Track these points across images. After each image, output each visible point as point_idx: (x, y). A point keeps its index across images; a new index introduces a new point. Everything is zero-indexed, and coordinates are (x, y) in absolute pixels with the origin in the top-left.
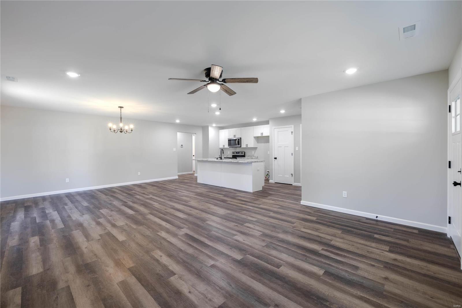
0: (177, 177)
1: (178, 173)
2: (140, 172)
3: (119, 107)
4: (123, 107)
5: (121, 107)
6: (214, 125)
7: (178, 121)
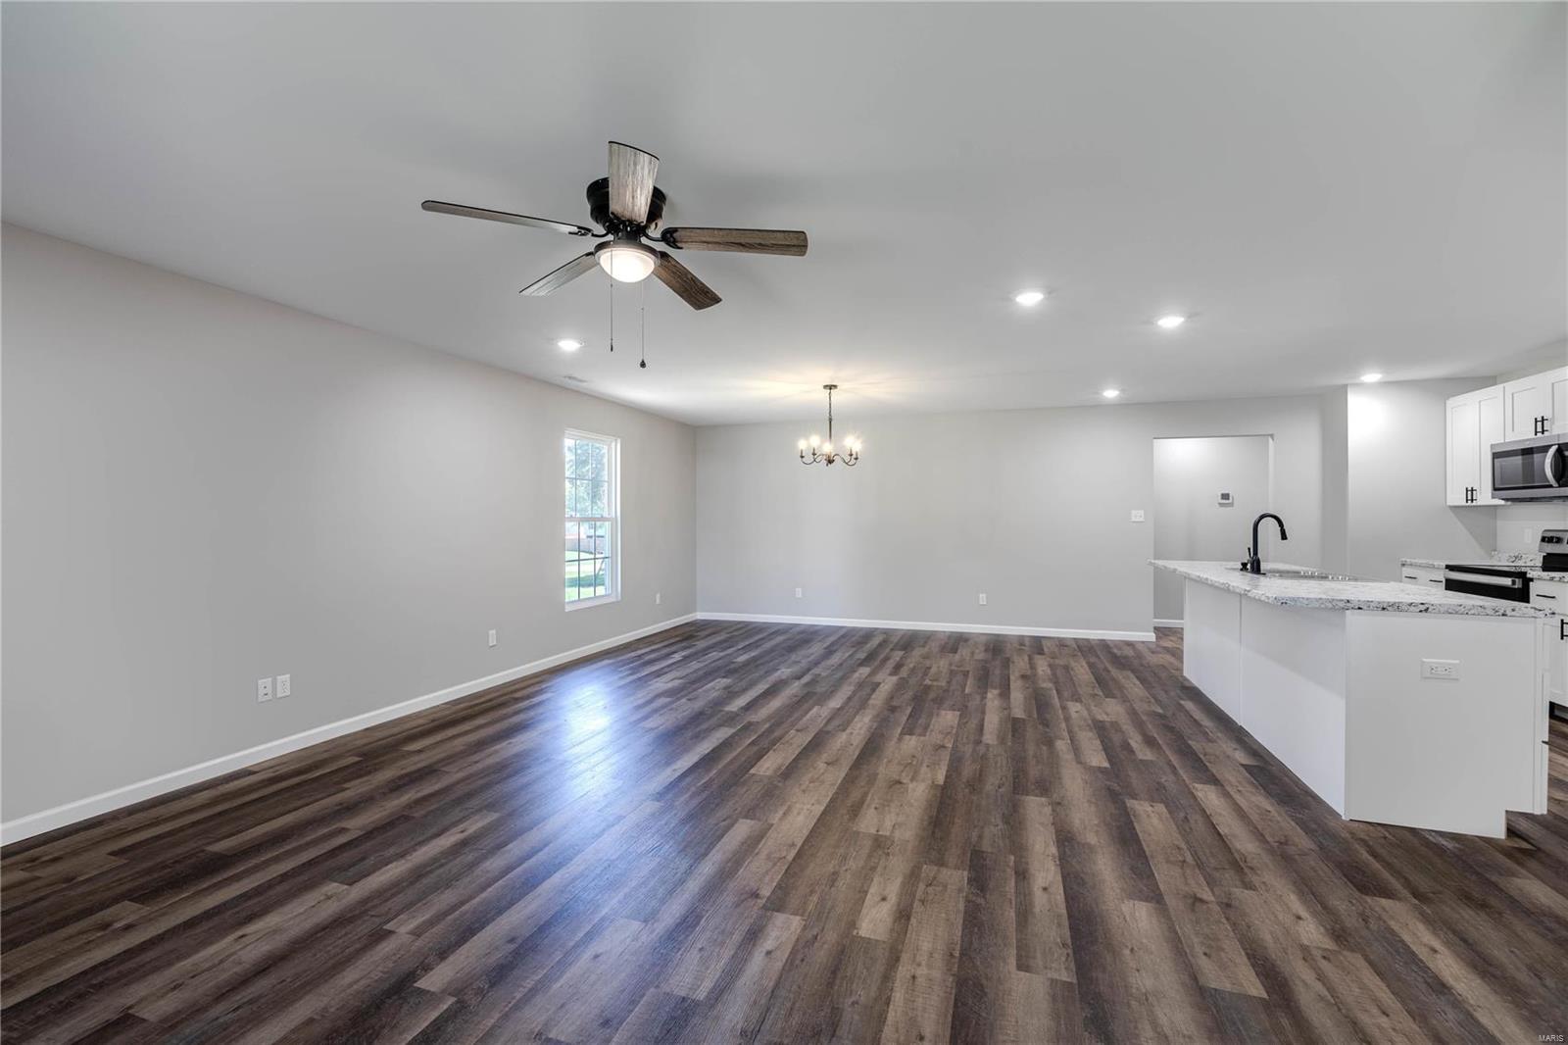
0: (1151, 637)
1: (1155, 617)
2: (984, 595)
3: (825, 387)
4: (835, 386)
5: (831, 387)
6: (1372, 377)
7: (1111, 394)
